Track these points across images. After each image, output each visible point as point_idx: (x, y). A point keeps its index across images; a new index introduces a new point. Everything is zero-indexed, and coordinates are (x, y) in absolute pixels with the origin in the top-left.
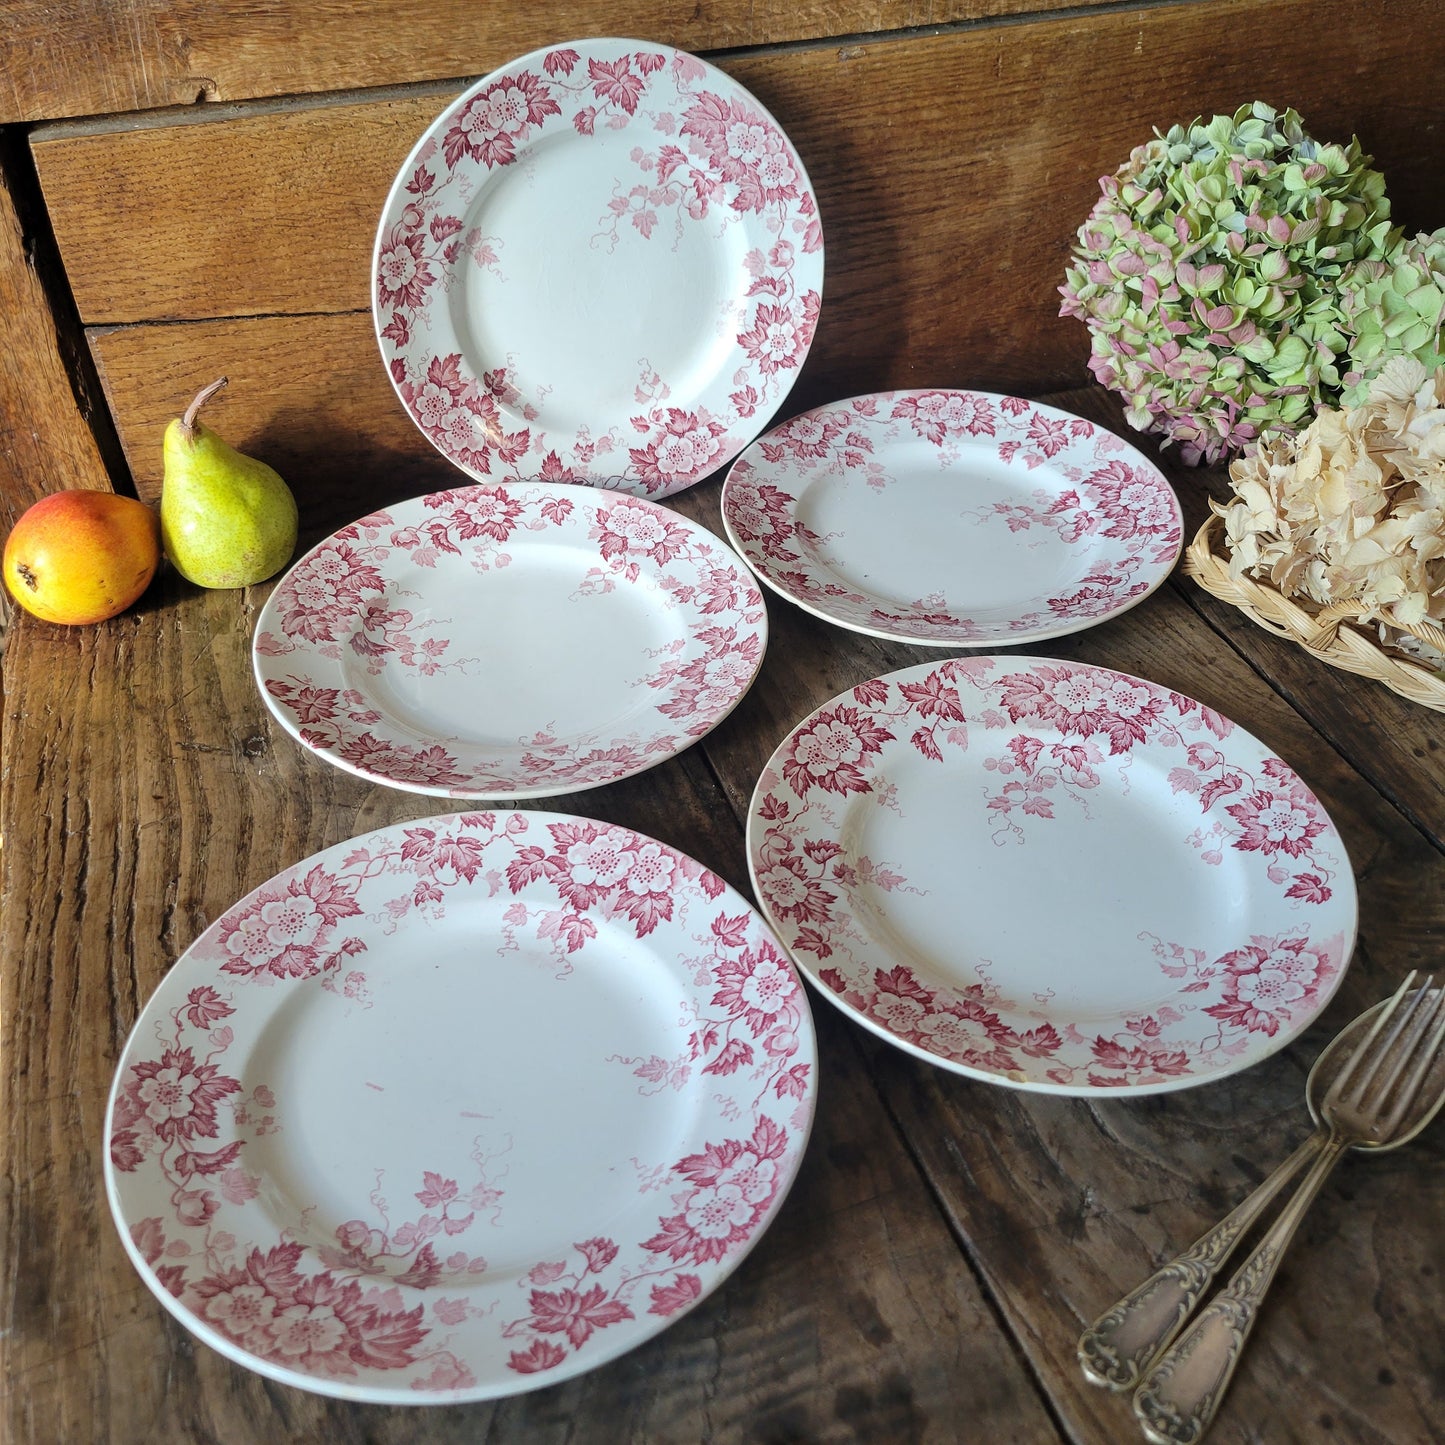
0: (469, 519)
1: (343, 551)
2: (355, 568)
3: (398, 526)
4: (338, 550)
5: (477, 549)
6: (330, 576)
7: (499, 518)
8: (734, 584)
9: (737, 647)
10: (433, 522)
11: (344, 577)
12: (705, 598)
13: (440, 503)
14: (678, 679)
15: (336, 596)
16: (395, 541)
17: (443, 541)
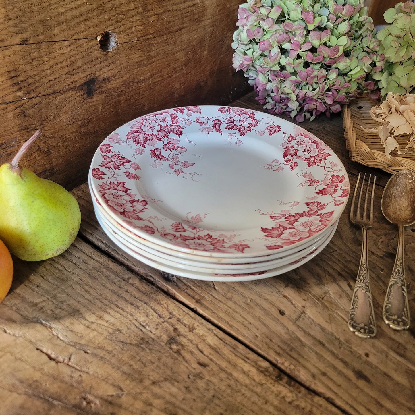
0: (233, 122)
1: (173, 116)
2: (174, 124)
3: (202, 115)
4: (171, 115)
5: (229, 134)
6: (161, 123)
7: (246, 125)
8: (339, 184)
9: (320, 215)
10: (217, 118)
11: (167, 126)
12: (322, 187)
13: (225, 112)
14: (283, 219)
15: (158, 131)
16: (197, 120)
17: (217, 127)
